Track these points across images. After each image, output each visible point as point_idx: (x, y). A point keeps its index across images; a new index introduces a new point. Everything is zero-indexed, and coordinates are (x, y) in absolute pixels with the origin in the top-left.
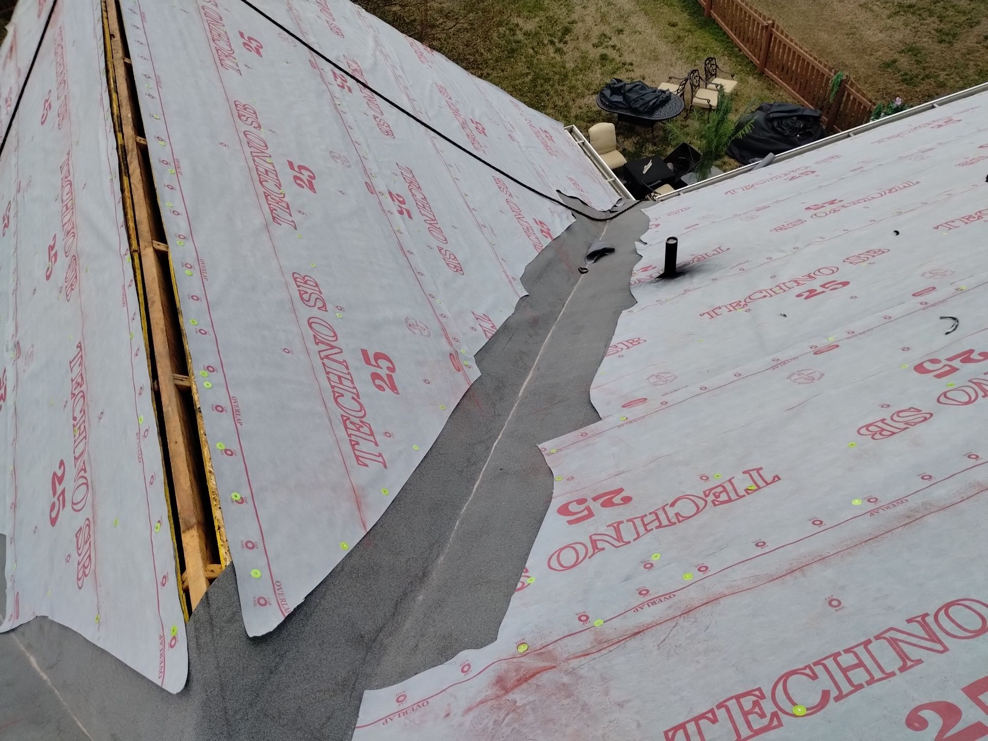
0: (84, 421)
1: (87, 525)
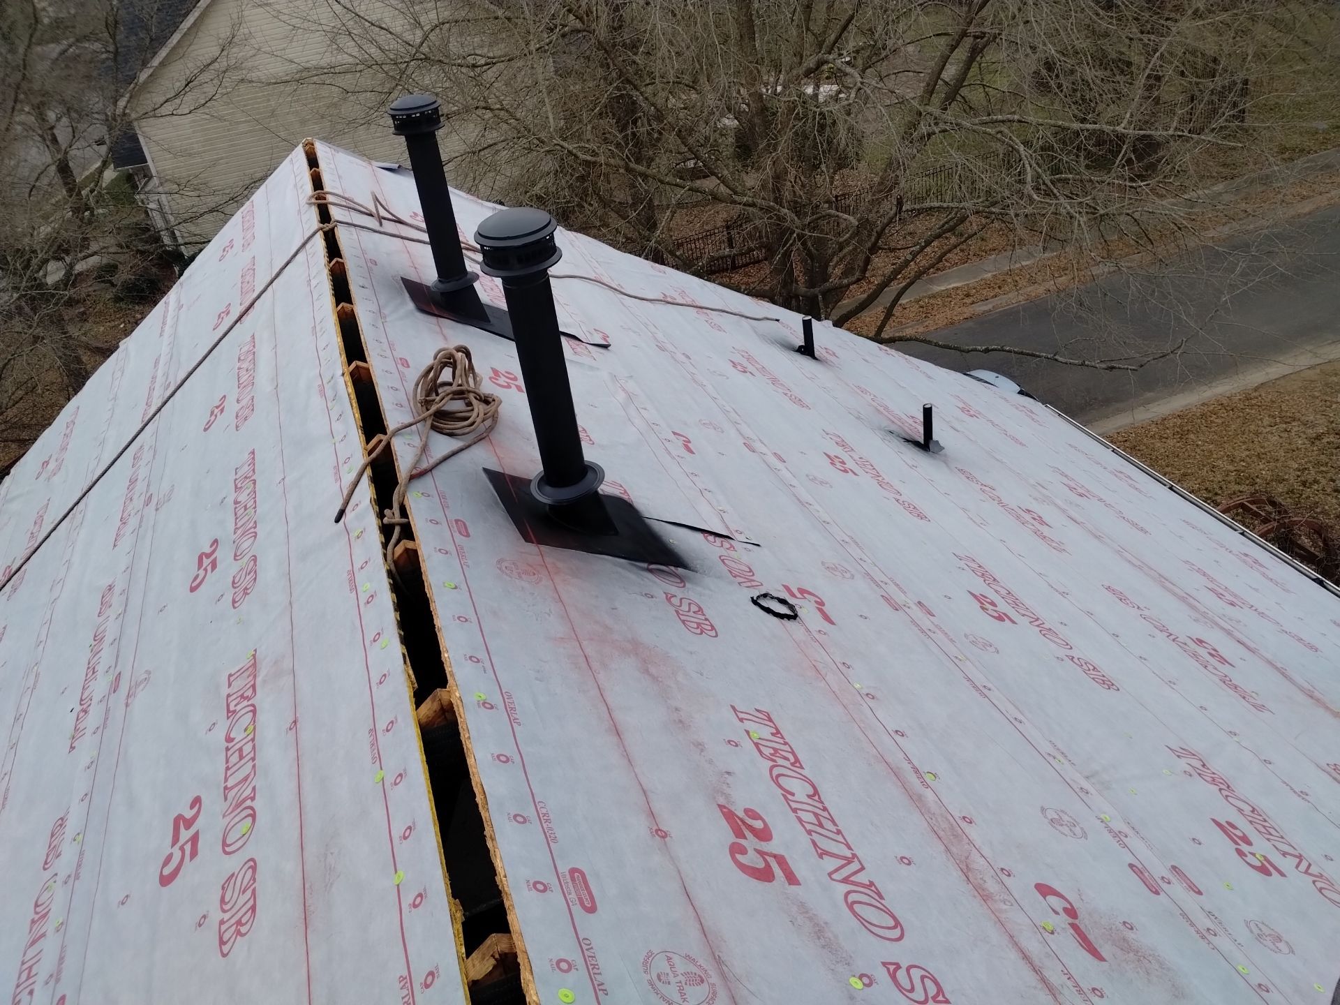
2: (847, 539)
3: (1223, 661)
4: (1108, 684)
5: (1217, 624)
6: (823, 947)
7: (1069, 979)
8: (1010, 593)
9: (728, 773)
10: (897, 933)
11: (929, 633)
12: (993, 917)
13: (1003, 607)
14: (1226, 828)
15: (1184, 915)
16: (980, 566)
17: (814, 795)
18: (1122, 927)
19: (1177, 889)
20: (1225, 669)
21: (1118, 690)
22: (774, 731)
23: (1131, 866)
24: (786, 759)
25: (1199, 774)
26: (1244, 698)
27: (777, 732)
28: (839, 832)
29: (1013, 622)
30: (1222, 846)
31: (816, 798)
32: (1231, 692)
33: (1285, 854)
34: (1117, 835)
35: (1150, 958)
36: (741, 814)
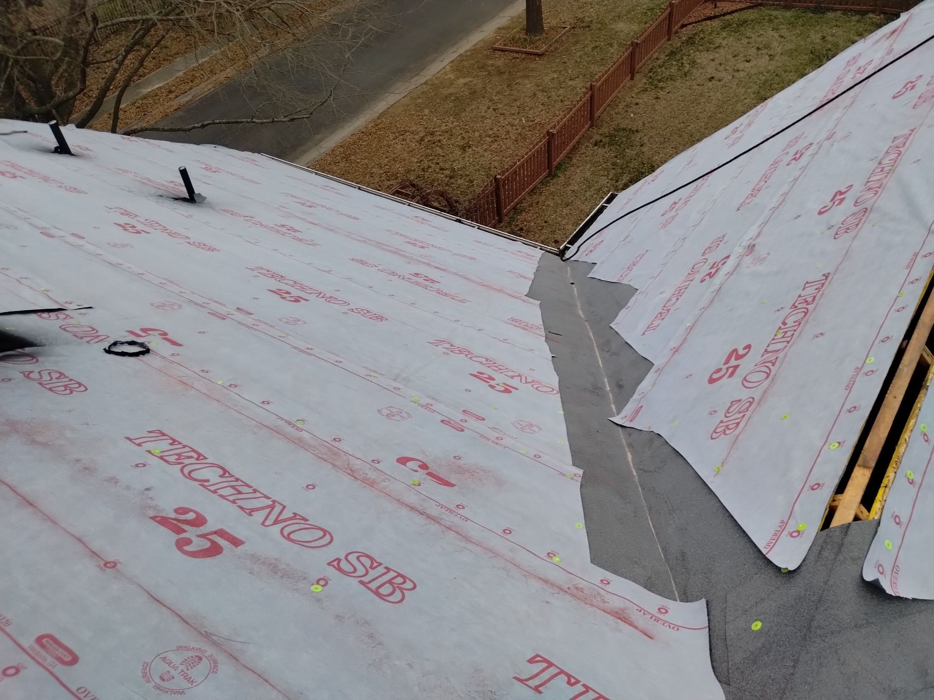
0: (795, 331)
1: (750, 402)
2: (163, 281)
3: (433, 281)
4: (380, 318)
5: (420, 262)
6: (282, 577)
7: (441, 507)
8: (295, 282)
9: (148, 489)
10: (327, 538)
11: (255, 327)
12: (382, 494)
13: (295, 292)
14: (478, 376)
15: (482, 436)
16: (268, 271)
17: (224, 474)
18: (454, 460)
19: (472, 423)
20: (436, 286)
21: (387, 319)
22: (171, 441)
23: (442, 421)
24: (191, 457)
25: (452, 351)
26: (453, 299)
27: (174, 441)
28: (255, 491)
29: (307, 300)
30: (480, 387)
31: (227, 475)
32: (445, 297)
33: (512, 377)
34: (427, 407)
35: (477, 470)
36: (173, 515)
